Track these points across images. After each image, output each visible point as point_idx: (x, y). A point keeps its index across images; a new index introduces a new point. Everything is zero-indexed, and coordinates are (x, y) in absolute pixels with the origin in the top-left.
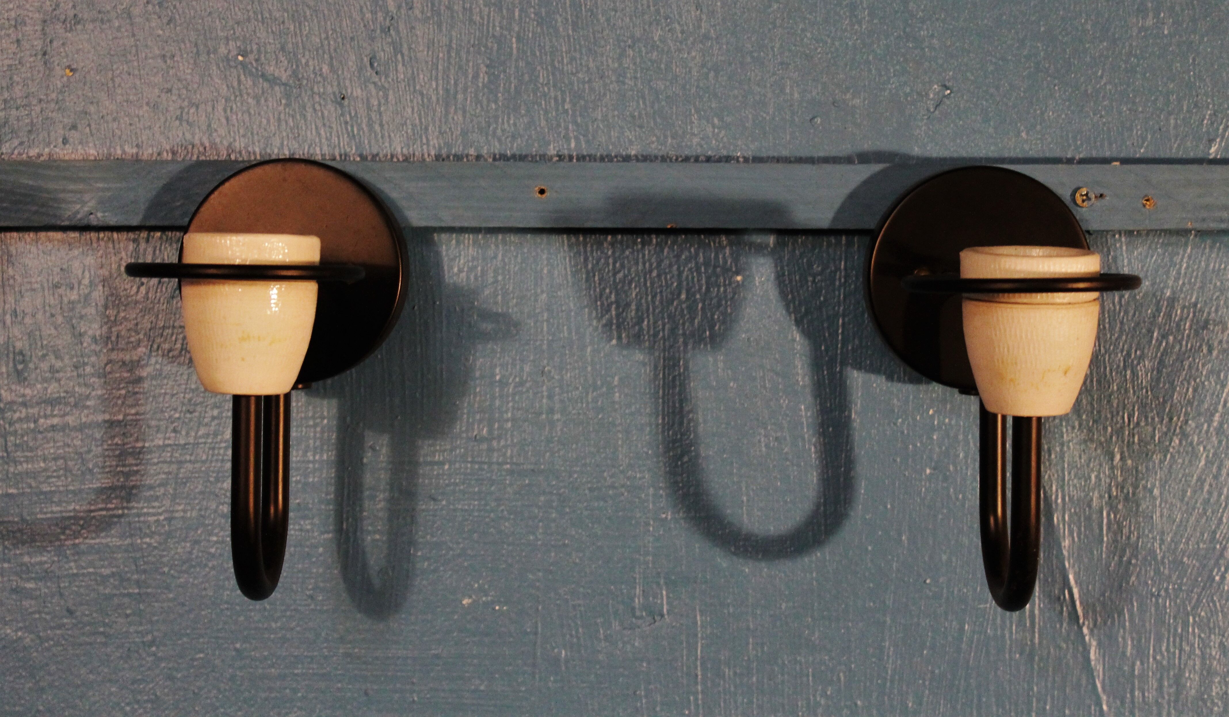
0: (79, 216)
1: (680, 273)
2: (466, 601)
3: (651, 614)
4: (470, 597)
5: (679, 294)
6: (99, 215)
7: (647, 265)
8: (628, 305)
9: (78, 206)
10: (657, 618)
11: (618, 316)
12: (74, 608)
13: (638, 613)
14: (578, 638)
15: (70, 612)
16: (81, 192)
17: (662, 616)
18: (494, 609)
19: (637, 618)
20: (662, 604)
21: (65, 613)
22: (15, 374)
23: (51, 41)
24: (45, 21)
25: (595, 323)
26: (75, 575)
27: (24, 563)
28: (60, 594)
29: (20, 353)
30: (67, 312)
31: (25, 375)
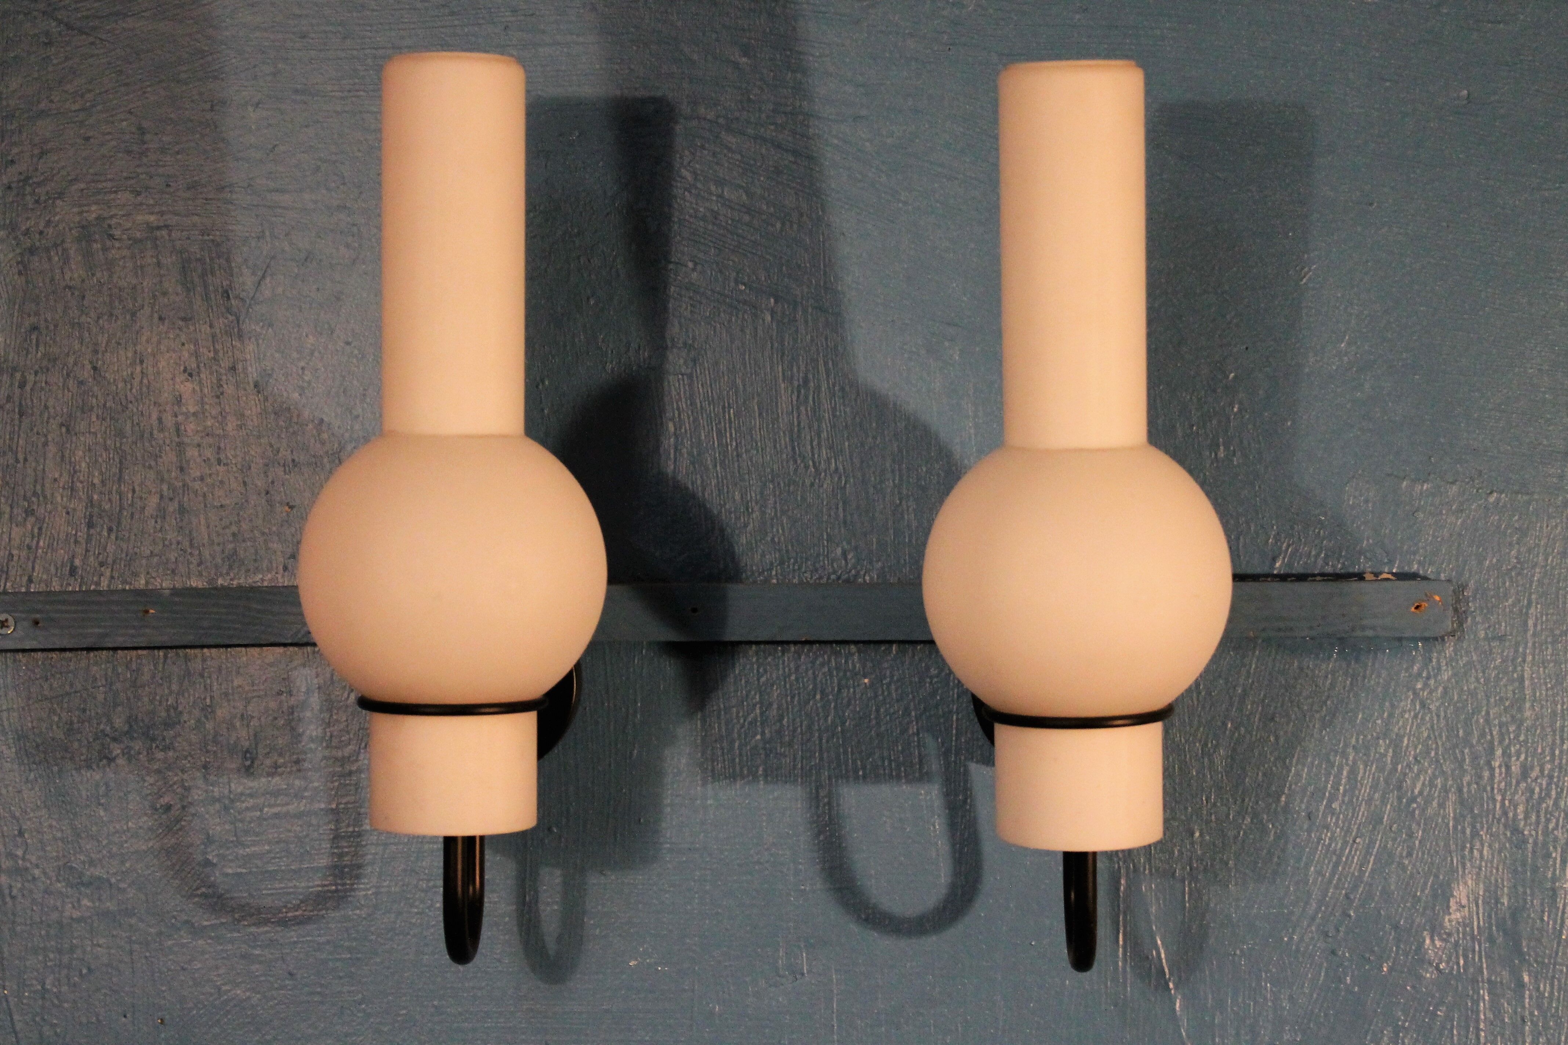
0: (300, 636)
1: (815, 678)
2: (632, 964)
3: (793, 973)
4: (636, 960)
5: (815, 695)
7: (787, 670)
8: (770, 705)
9: (299, 627)
10: (798, 977)
11: (762, 714)
12: (295, 972)
13: (781, 973)
14: (730, 995)
15: (291, 974)
17: (803, 974)
18: (657, 970)
19: (781, 977)
20: (802, 965)
21: (287, 976)
22: (243, 770)
23: (273, 482)
24: (267, 465)
25: (742, 721)
26: (295, 942)
27: (251, 933)
28: (283, 959)
29: (247, 751)
30: (288, 715)
31: (252, 770)
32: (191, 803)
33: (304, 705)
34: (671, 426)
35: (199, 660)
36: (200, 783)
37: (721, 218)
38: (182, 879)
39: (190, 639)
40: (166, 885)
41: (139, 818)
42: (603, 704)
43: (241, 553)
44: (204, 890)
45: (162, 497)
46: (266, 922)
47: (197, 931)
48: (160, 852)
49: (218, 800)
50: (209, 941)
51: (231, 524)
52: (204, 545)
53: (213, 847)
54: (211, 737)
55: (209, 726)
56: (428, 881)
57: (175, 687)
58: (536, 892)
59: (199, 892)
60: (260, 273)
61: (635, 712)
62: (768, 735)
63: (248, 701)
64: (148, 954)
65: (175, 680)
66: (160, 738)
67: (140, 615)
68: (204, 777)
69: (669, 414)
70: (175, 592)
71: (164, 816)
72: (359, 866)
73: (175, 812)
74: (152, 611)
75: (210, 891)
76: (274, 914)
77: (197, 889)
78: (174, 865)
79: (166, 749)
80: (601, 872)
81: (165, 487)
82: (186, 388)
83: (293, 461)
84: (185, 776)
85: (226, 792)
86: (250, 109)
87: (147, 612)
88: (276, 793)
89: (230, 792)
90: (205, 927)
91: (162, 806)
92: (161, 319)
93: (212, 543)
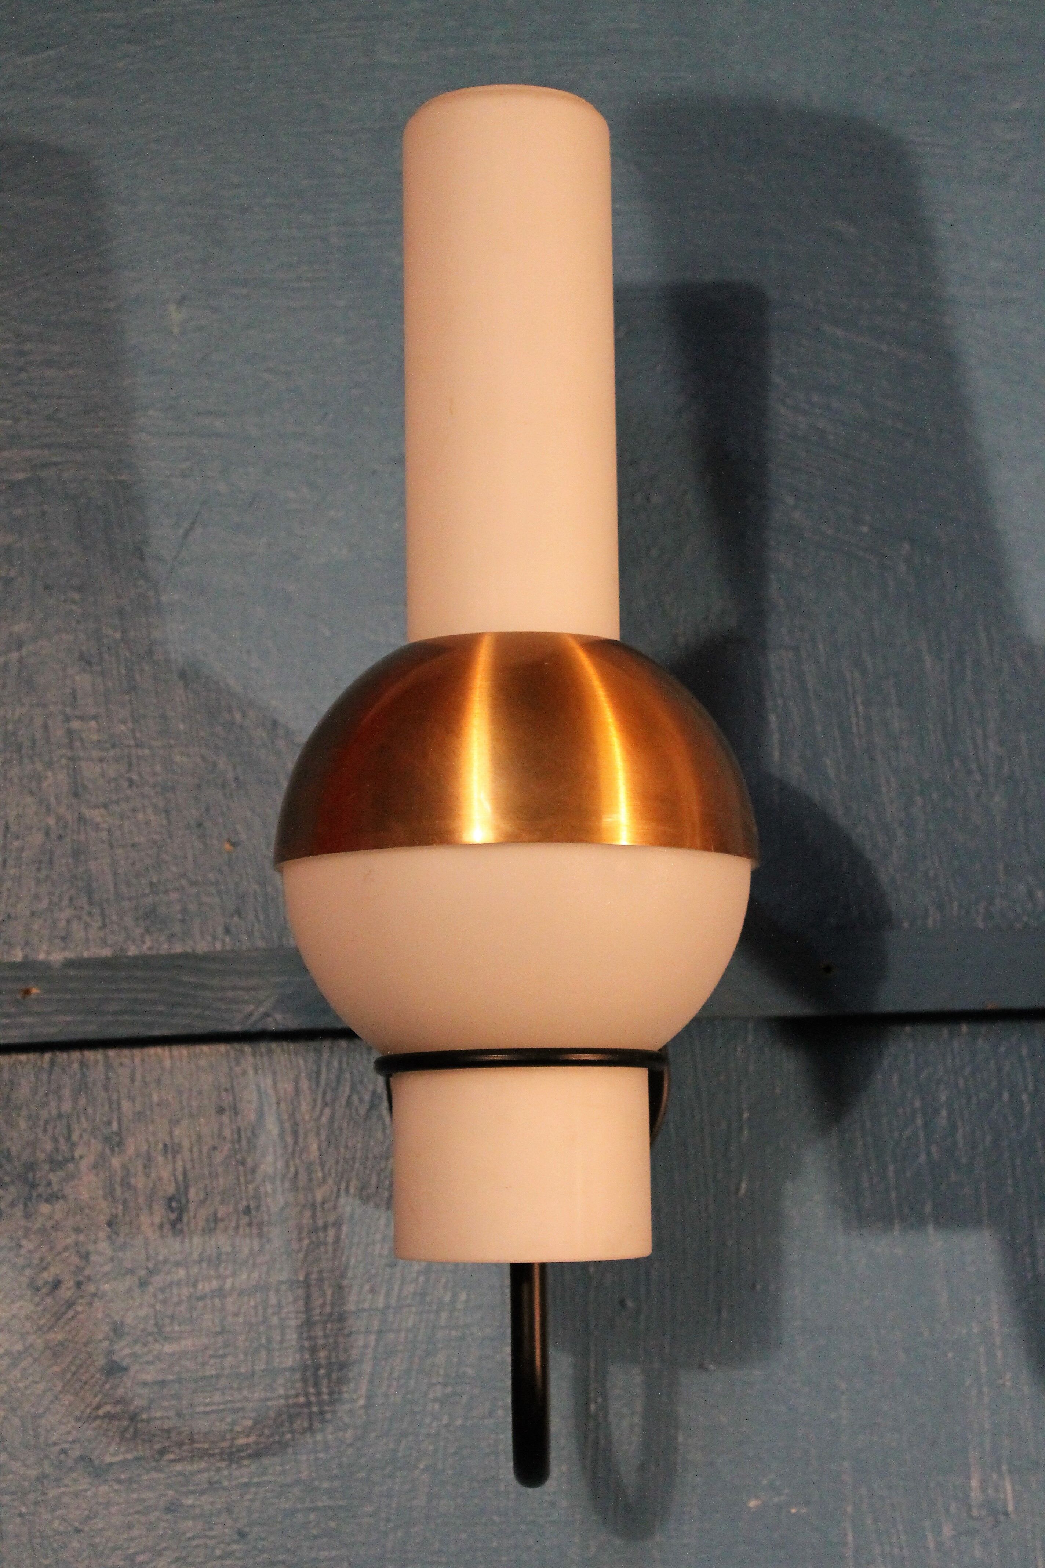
0: (253, 1019)
1: (999, 1070)
2: (753, 1503)
3: (993, 1512)
4: (757, 1497)
5: (1000, 1095)
6: (278, 1016)
7: (957, 1060)
8: (937, 1111)
9: (252, 1007)
10: (1002, 1518)
11: (926, 1125)
12: (247, 1529)
13: (975, 1513)
14: (901, 1548)
15: (242, 1535)
16: (254, 988)
17: (1006, 1514)
18: (789, 1512)
19: (975, 1519)
20: (1006, 1500)
21: (236, 1537)
22: (167, 1227)
23: (207, 810)
24: (199, 786)
25: (896, 1135)
26: (246, 1485)
27: (179, 1473)
28: (229, 1510)
29: (171, 1199)
30: (233, 1143)
31: (179, 1227)
32: (89, 1278)
33: (255, 1130)
34: (772, 717)
35: (101, 1067)
36: (104, 1246)
37: (831, 437)
38: (76, 1394)
39: (90, 1030)
40: (52, 1402)
41: (13, 1302)
42: (693, 1117)
43: (162, 910)
44: (108, 1408)
45: (47, 834)
46: (205, 1454)
47: (98, 1472)
48: (43, 1353)
49: (131, 1272)
50: (116, 1487)
51: (147, 869)
52: (108, 901)
53: (123, 1343)
54: (118, 1179)
55: (115, 1162)
56: (445, 1385)
57: (67, 1106)
58: (605, 1398)
59: (101, 1412)
60: (186, 524)
61: (740, 1130)
62: (935, 1157)
63: (175, 1122)
64: (24, 1510)
65: (67, 1092)
66: (44, 1182)
67: (19, 997)
68: (109, 1237)
69: (769, 704)
70: (69, 964)
71: (49, 1300)
72: (343, 1366)
73: (66, 1292)
74: (35, 991)
75: (119, 1408)
76: (214, 1443)
77: (98, 1407)
78: (64, 1371)
79: (52, 1198)
80: (701, 1366)
81: (51, 821)
82: (83, 681)
83: (236, 779)
84: (82, 1238)
85: (142, 1257)
86: (172, 307)
87: (27, 992)
88: (216, 1261)
89: (148, 1259)
90: (111, 1465)
91: (46, 1283)
92: (47, 587)
93: (119, 896)
